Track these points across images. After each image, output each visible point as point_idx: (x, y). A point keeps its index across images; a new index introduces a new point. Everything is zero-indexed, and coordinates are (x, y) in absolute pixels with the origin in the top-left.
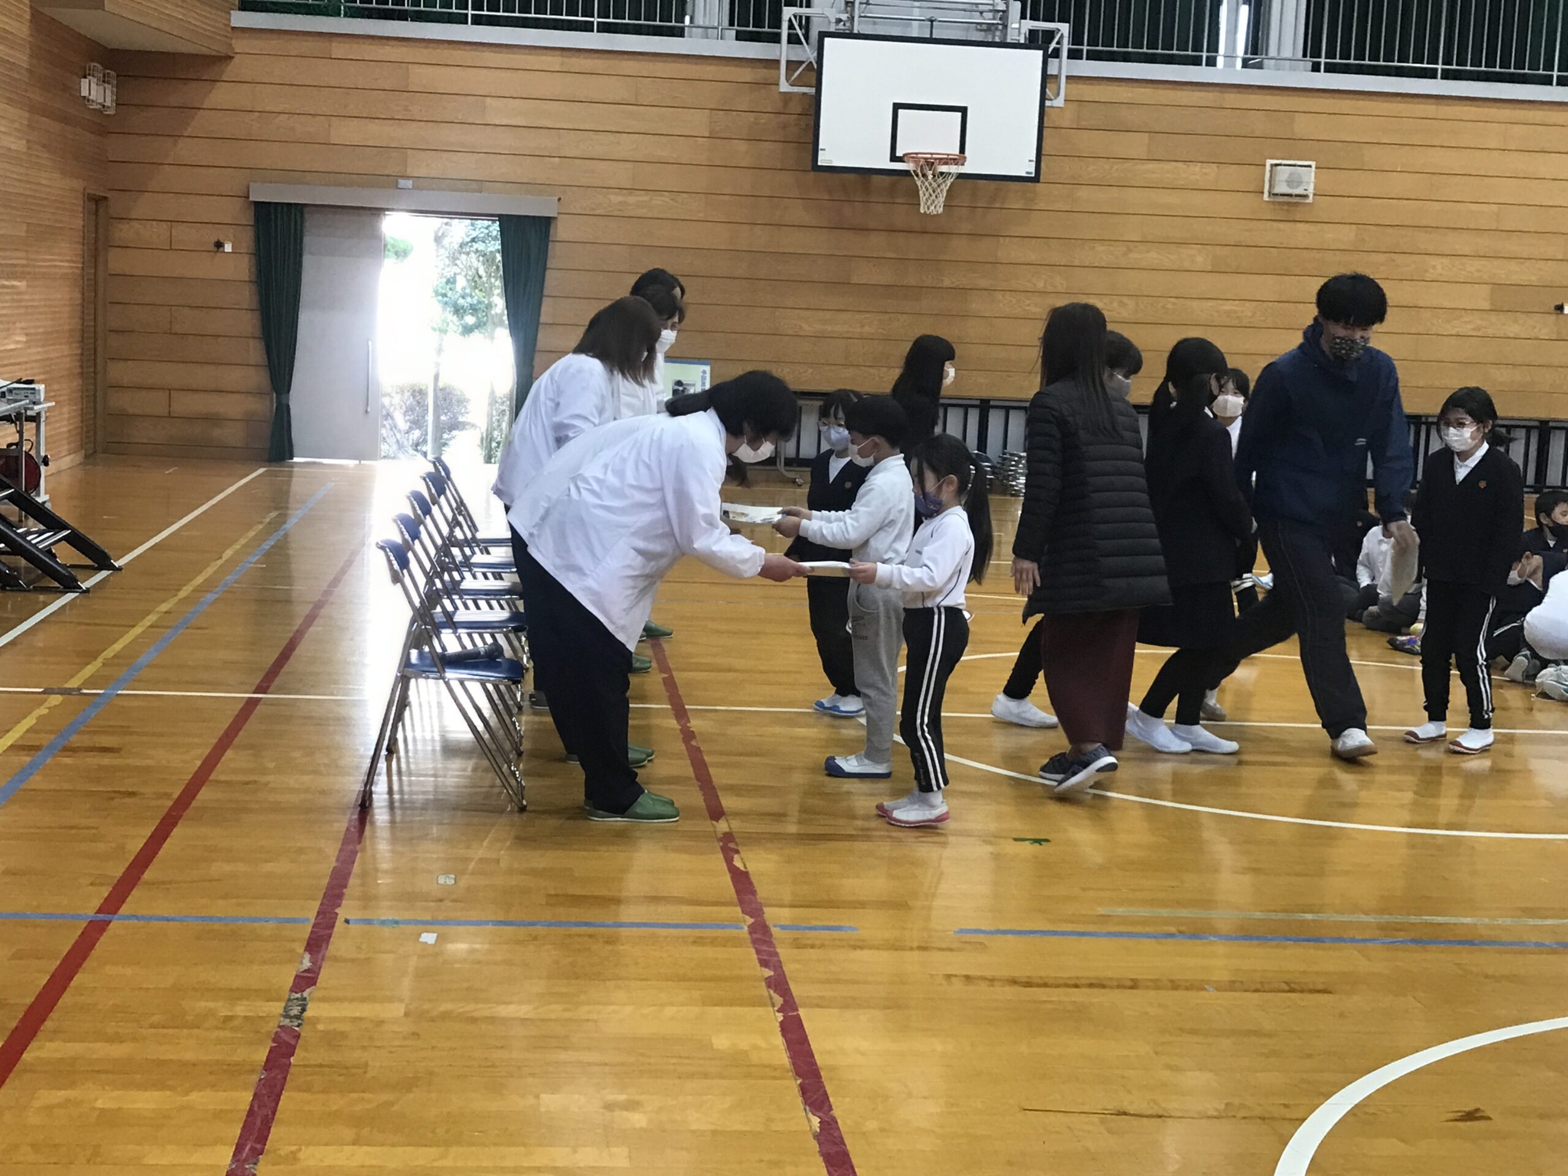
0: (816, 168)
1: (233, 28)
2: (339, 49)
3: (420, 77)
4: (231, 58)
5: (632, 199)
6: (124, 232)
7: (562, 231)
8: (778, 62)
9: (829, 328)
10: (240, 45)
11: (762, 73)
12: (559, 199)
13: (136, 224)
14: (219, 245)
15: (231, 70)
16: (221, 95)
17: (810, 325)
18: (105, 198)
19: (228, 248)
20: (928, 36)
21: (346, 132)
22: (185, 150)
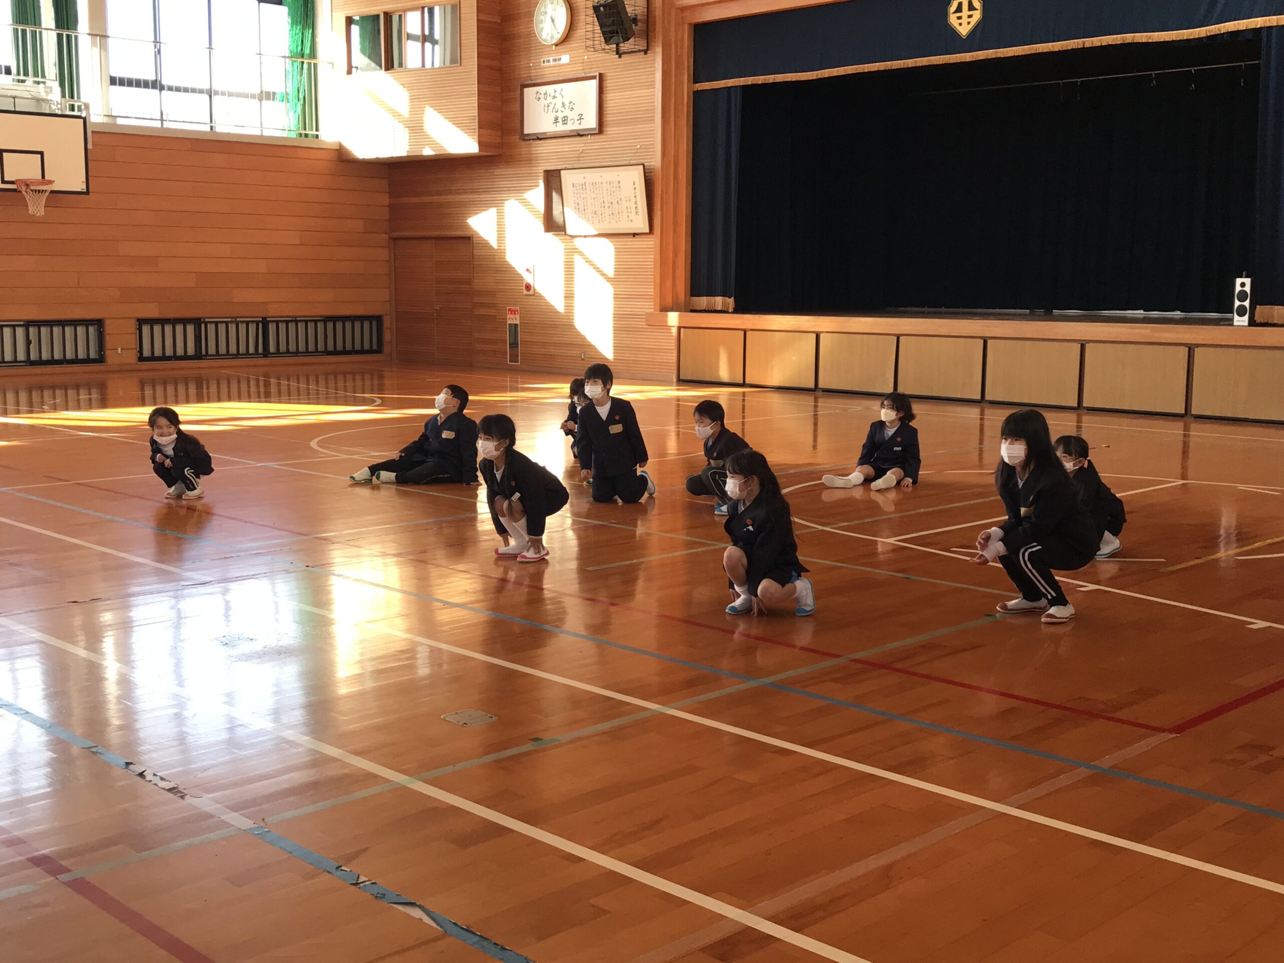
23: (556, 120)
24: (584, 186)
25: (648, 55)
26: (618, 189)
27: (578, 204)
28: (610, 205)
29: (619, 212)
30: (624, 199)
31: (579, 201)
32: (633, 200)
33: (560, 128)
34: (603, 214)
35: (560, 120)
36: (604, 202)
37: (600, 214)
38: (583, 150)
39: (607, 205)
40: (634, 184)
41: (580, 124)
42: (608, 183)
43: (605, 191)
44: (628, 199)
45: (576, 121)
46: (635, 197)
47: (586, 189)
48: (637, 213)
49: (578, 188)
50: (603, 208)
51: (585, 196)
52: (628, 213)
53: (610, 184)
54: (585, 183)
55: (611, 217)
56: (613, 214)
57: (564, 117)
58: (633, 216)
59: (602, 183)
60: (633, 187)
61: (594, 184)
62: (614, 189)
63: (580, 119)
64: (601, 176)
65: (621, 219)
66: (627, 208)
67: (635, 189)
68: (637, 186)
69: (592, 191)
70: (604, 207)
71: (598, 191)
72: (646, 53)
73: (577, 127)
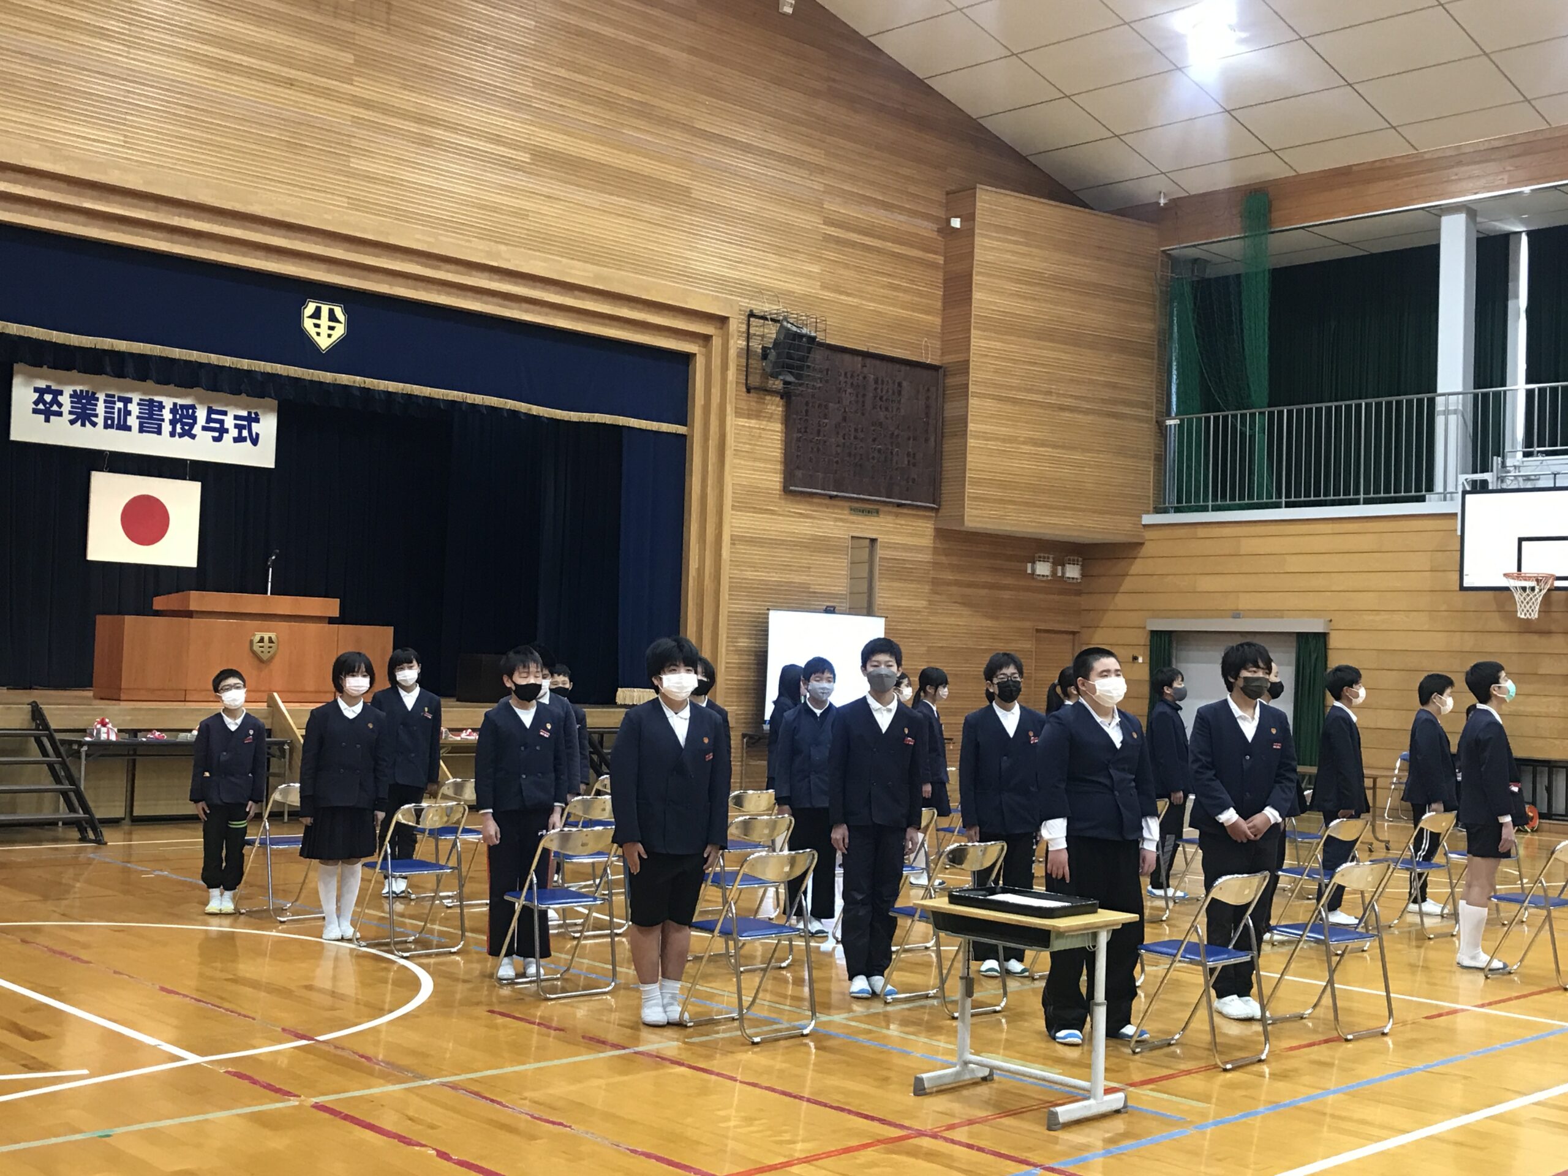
0: (1462, 587)
1: (1145, 526)
2: (1201, 532)
3: (1248, 546)
4: (1142, 544)
5: (1378, 618)
7: (1334, 642)
10: (1149, 535)
12: (1331, 621)
14: (1135, 658)
15: (1145, 551)
16: (1137, 567)
18: (1078, 632)
19: (1140, 660)
20: (1552, 485)
21: (1206, 584)
22: (1121, 600)
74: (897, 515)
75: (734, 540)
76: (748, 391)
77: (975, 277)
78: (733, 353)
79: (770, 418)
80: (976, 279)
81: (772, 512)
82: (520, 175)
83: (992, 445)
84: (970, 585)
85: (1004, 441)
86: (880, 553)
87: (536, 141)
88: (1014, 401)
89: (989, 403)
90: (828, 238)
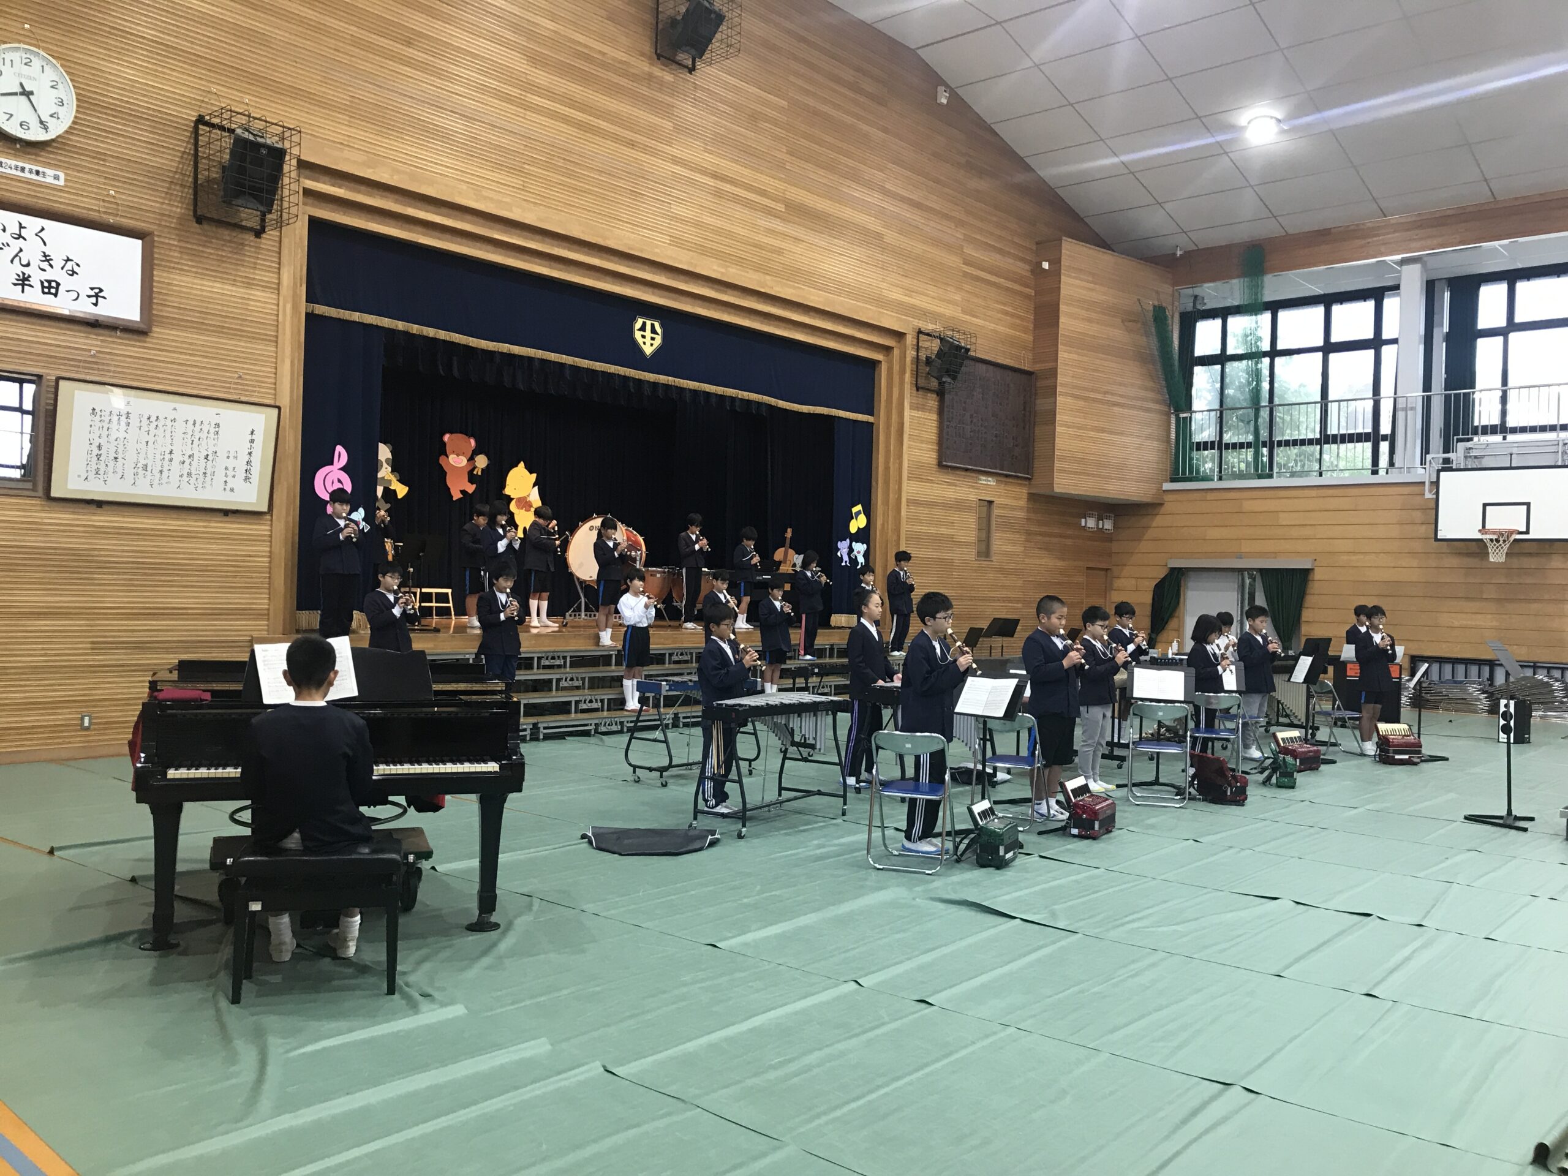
0: (1436, 539)
1: (1165, 491)
2: (1210, 496)
3: (1248, 506)
4: (1161, 504)
5: (1354, 558)
6: (1117, 583)
7: (1318, 575)
8: (1424, 483)
9: (1469, 622)
10: (1168, 498)
11: (1416, 489)
12: (1317, 560)
13: (1123, 580)
15: (1163, 510)
16: (1158, 521)
17: (1458, 620)
18: (1110, 569)
21: (1214, 533)
22: (1144, 546)
23: (23, 281)
24: (123, 419)
25: (263, 241)
26: (212, 435)
27: (99, 447)
28: (186, 458)
29: (205, 473)
30: (222, 454)
31: (103, 441)
32: (247, 458)
33: (33, 298)
34: (165, 473)
35: (35, 281)
36: (171, 452)
37: (156, 472)
38: (98, 352)
39: (177, 457)
40: (252, 433)
41: (96, 304)
42: (191, 422)
43: (178, 435)
44: (232, 455)
45: (83, 297)
46: (250, 454)
47: (128, 424)
48: (247, 479)
49: (107, 419)
50: (166, 462)
51: (122, 435)
52: (226, 476)
53: (194, 424)
54: (128, 413)
55: (185, 479)
56: (189, 474)
57: (49, 282)
58: (238, 483)
59: (174, 420)
60: (250, 437)
61: (153, 419)
62: (204, 435)
63: (97, 296)
64: (175, 409)
65: (207, 485)
66: (226, 468)
67: (252, 441)
68: (259, 437)
69: (145, 428)
70: (171, 460)
71: (160, 432)
72: (259, 233)
73: (84, 308)
74: (1006, 483)
75: (910, 502)
76: (918, 389)
77: (1061, 306)
78: (908, 360)
79: (930, 411)
80: (1062, 307)
81: (931, 481)
82: (778, 222)
83: (1071, 431)
84: (1051, 535)
85: (1079, 428)
86: (996, 511)
87: (788, 195)
88: (1085, 399)
89: (1069, 400)
90: (965, 274)
